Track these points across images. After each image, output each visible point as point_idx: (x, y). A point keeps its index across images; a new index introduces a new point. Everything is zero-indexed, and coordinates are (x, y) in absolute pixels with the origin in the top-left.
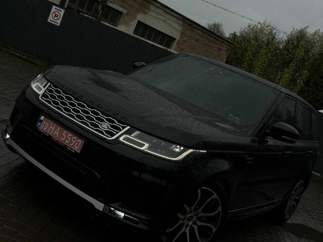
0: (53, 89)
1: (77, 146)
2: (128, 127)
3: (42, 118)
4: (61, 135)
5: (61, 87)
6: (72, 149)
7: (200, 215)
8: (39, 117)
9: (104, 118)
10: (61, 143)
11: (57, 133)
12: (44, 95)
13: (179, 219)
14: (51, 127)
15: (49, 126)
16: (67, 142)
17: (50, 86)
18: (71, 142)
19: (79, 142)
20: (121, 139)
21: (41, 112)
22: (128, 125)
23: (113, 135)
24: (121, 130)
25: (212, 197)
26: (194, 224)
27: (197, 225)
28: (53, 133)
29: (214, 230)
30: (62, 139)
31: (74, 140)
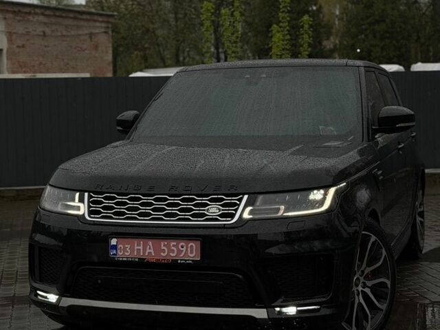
0: (96, 197)
1: (192, 253)
2: (246, 197)
3: (114, 242)
4: (158, 250)
5: (110, 190)
6: (186, 260)
8: (108, 243)
9: (205, 200)
10: (165, 260)
11: (152, 251)
12: (91, 213)
14: (136, 248)
16: (174, 255)
17: (90, 197)
18: (179, 252)
19: (192, 246)
20: (246, 215)
22: (244, 194)
23: (232, 216)
24: (239, 205)
25: (371, 241)
26: (364, 288)
27: (368, 287)
28: (144, 252)
29: (389, 283)
30: (162, 254)
31: (182, 247)
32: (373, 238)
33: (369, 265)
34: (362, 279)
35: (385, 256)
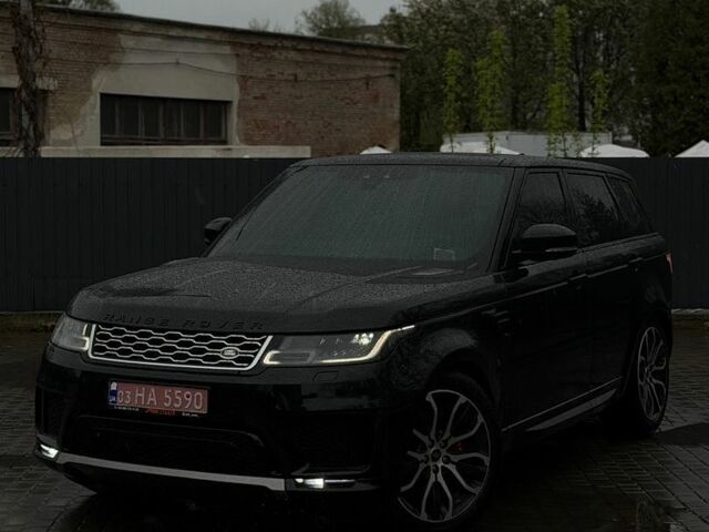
0: (107, 331)
1: (198, 404)
2: (270, 338)
3: (114, 386)
4: (161, 399)
5: (120, 322)
6: (191, 413)
7: (451, 443)
8: (108, 387)
9: (222, 340)
10: (168, 411)
11: (154, 400)
12: (95, 349)
13: (418, 463)
14: (137, 395)
15: (133, 396)
16: (178, 406)
17: (98, 329)
18: (184, 402)
19: (198, 396)
20: (267, 361)
21: (108, 378)
22: (268, 335)
23: (250, 361)
24: (260, 348)
25: (458, 403)
26: (446, 463)
27: (453, 463)
28: (146, 401)
29: (487, 460)
30: (166, 404)
31: (188, 397)
32: (463, 399)
33: (455, 433)
34: (444, 452)
35: (482, 424)
